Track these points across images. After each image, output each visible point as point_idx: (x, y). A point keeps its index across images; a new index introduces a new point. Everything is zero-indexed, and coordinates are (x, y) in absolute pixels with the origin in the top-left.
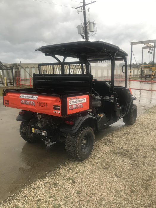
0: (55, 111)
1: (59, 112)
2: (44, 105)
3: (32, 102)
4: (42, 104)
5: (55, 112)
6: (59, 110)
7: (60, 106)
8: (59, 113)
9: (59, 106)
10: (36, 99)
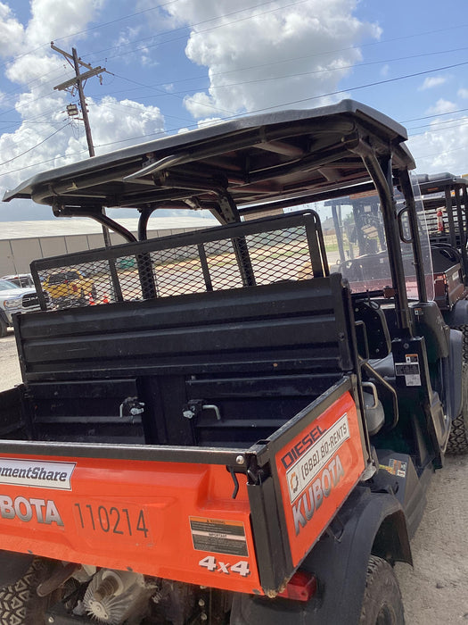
0: (209, 563)
1: (242, 567)
2: (123, 522)
3: (39, 503)
4: (113, 518)
5: (211, 566)
6: (243, 551)
7: (247, 530)
8: (244, 571)
9: (239, 531)
10: (66, 485)
